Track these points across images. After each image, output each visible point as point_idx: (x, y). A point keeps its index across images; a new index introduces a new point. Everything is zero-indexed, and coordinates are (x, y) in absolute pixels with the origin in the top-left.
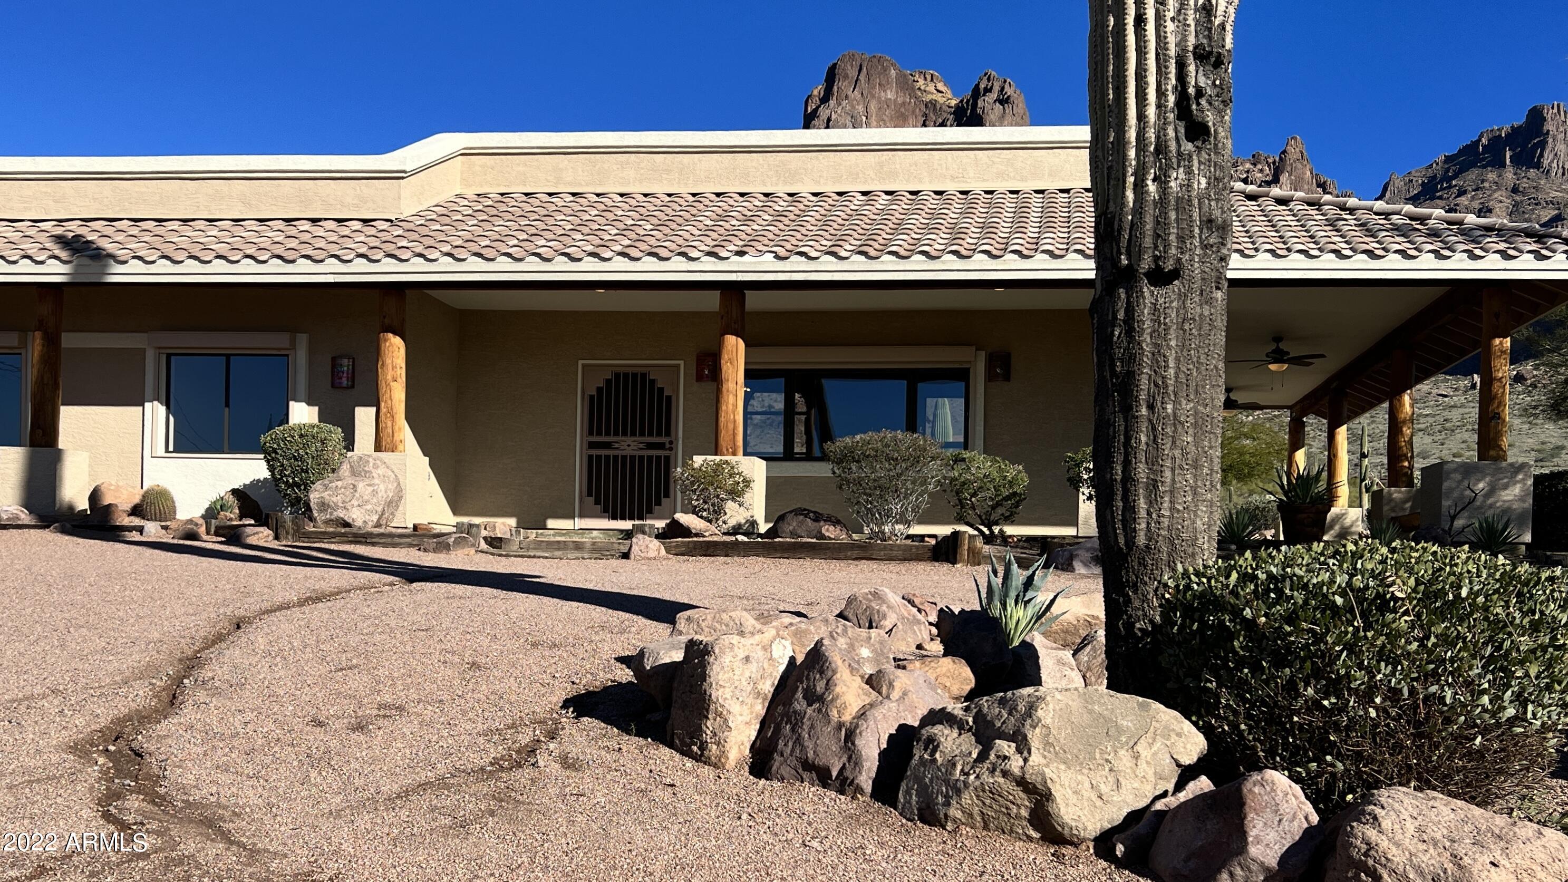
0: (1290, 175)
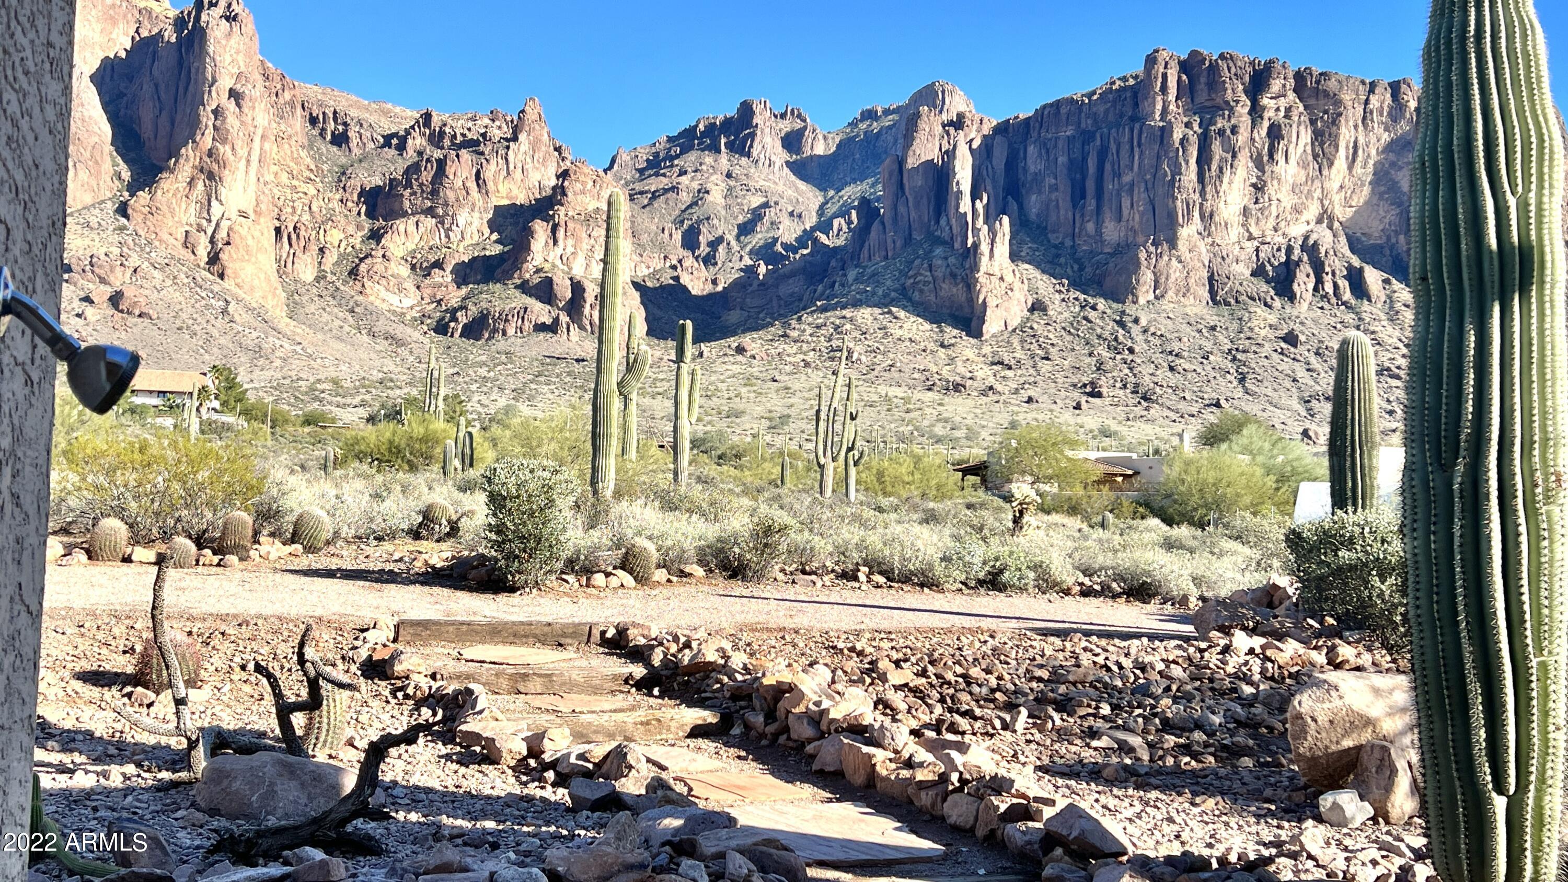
0: (529, 135)
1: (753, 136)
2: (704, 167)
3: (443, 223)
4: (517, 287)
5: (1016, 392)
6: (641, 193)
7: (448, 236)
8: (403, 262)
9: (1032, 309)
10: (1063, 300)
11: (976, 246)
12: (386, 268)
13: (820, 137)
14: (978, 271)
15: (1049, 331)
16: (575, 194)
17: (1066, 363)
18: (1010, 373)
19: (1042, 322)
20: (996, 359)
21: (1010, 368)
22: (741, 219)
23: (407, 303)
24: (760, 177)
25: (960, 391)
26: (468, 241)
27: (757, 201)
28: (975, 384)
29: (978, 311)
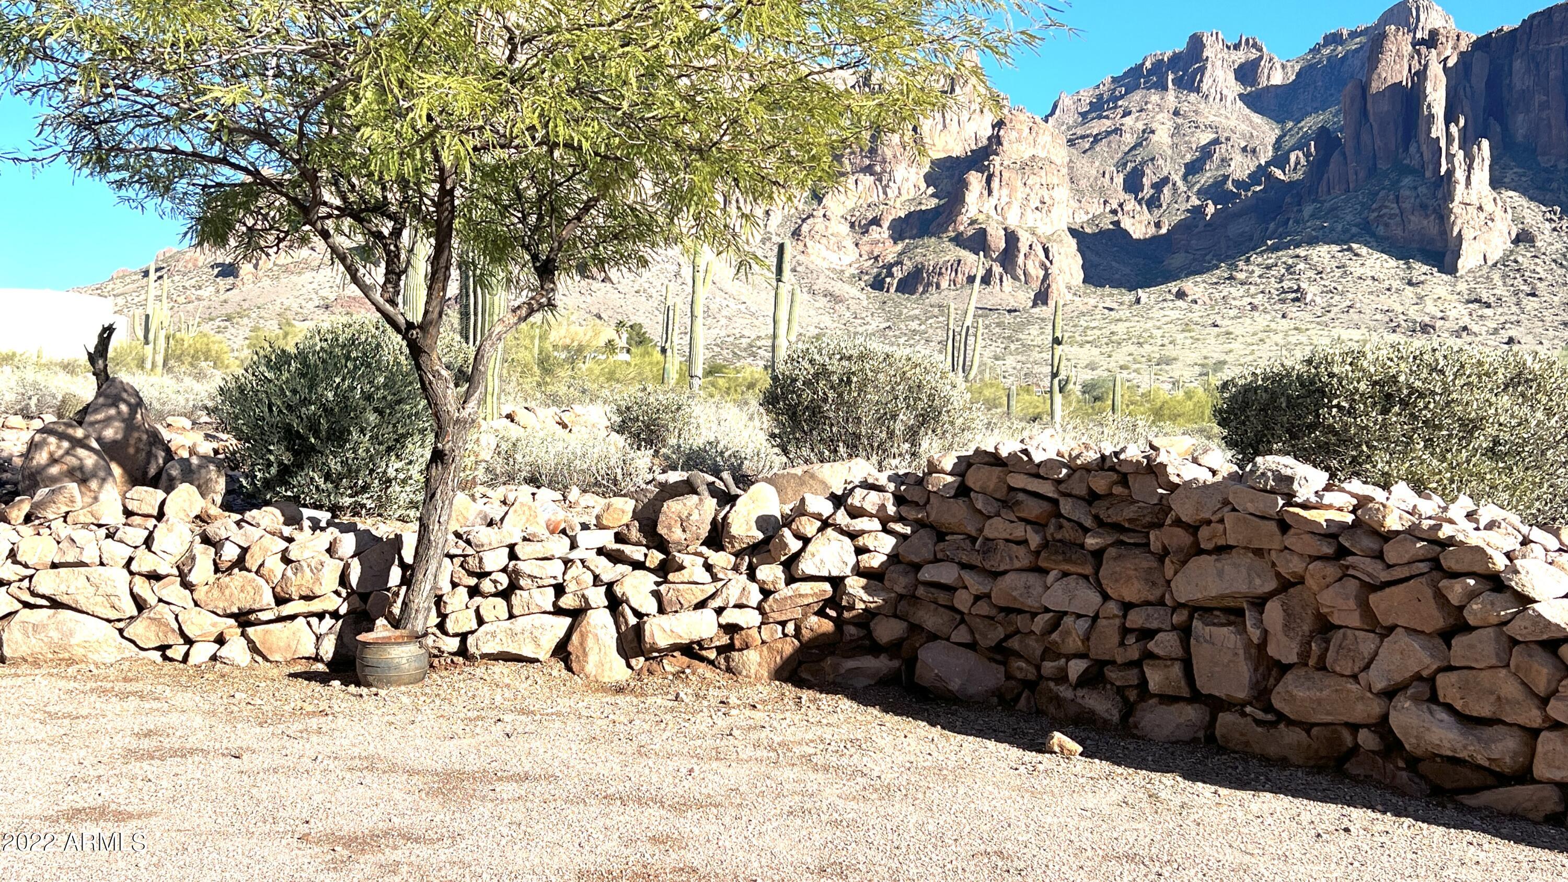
0: (965, 86)
1: (1202, 70)
2: (1150, 106)
3: (880, 180)
4: (951, 240)
5: (1496, 331)
6: (1083, 137)
7: (885, 193)
8: (843, 221)
9: (1517, 241)
10: (1555, 229)
11: (1450, 172)
12: (827, 227)
13: (1278, 65)
14: (1452, 201)
15: (1536, 264)
16: (1010, 142)
17: (1556, 299)
18: (1488, 312)
19: (1529, 255)
20: (1473, 296)
21: (1488, 306)
22: (1188, 158)
23: (847, 260)
24: (1209, 113)
25: (1428, 333)
26: (905, 197)
27: (1205, 138)
28: (1447, 324)
29: (1452, 245)
